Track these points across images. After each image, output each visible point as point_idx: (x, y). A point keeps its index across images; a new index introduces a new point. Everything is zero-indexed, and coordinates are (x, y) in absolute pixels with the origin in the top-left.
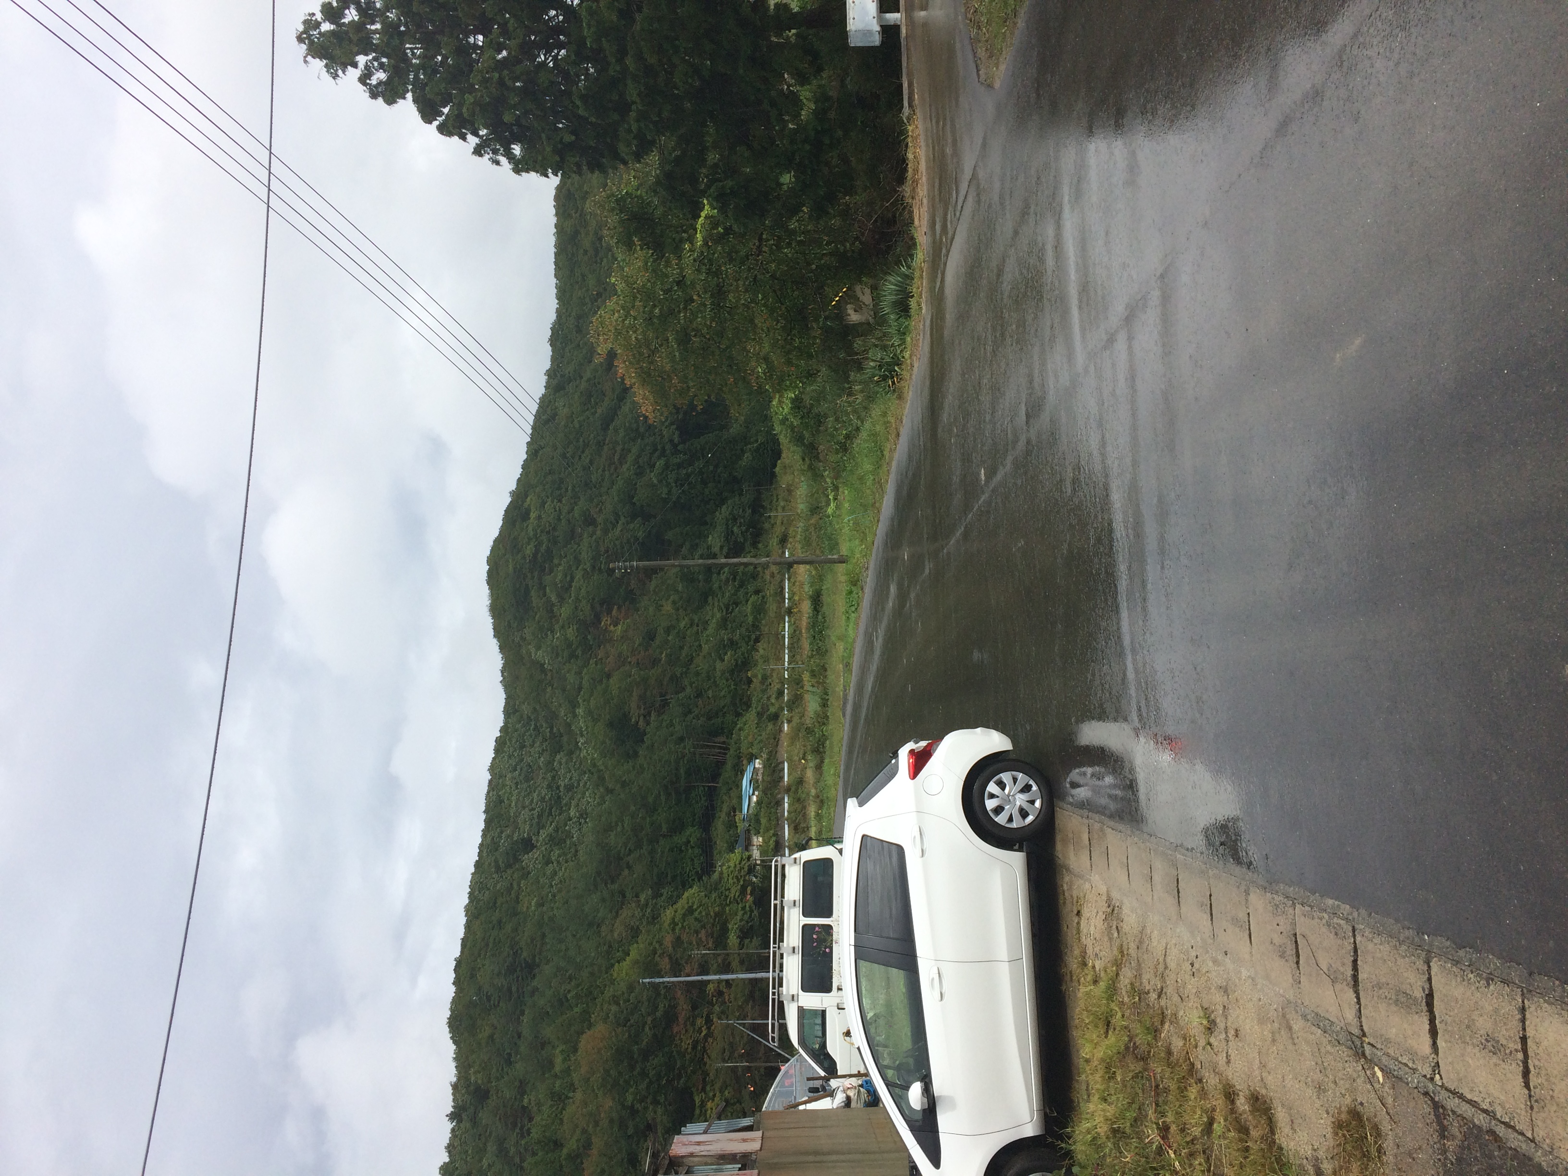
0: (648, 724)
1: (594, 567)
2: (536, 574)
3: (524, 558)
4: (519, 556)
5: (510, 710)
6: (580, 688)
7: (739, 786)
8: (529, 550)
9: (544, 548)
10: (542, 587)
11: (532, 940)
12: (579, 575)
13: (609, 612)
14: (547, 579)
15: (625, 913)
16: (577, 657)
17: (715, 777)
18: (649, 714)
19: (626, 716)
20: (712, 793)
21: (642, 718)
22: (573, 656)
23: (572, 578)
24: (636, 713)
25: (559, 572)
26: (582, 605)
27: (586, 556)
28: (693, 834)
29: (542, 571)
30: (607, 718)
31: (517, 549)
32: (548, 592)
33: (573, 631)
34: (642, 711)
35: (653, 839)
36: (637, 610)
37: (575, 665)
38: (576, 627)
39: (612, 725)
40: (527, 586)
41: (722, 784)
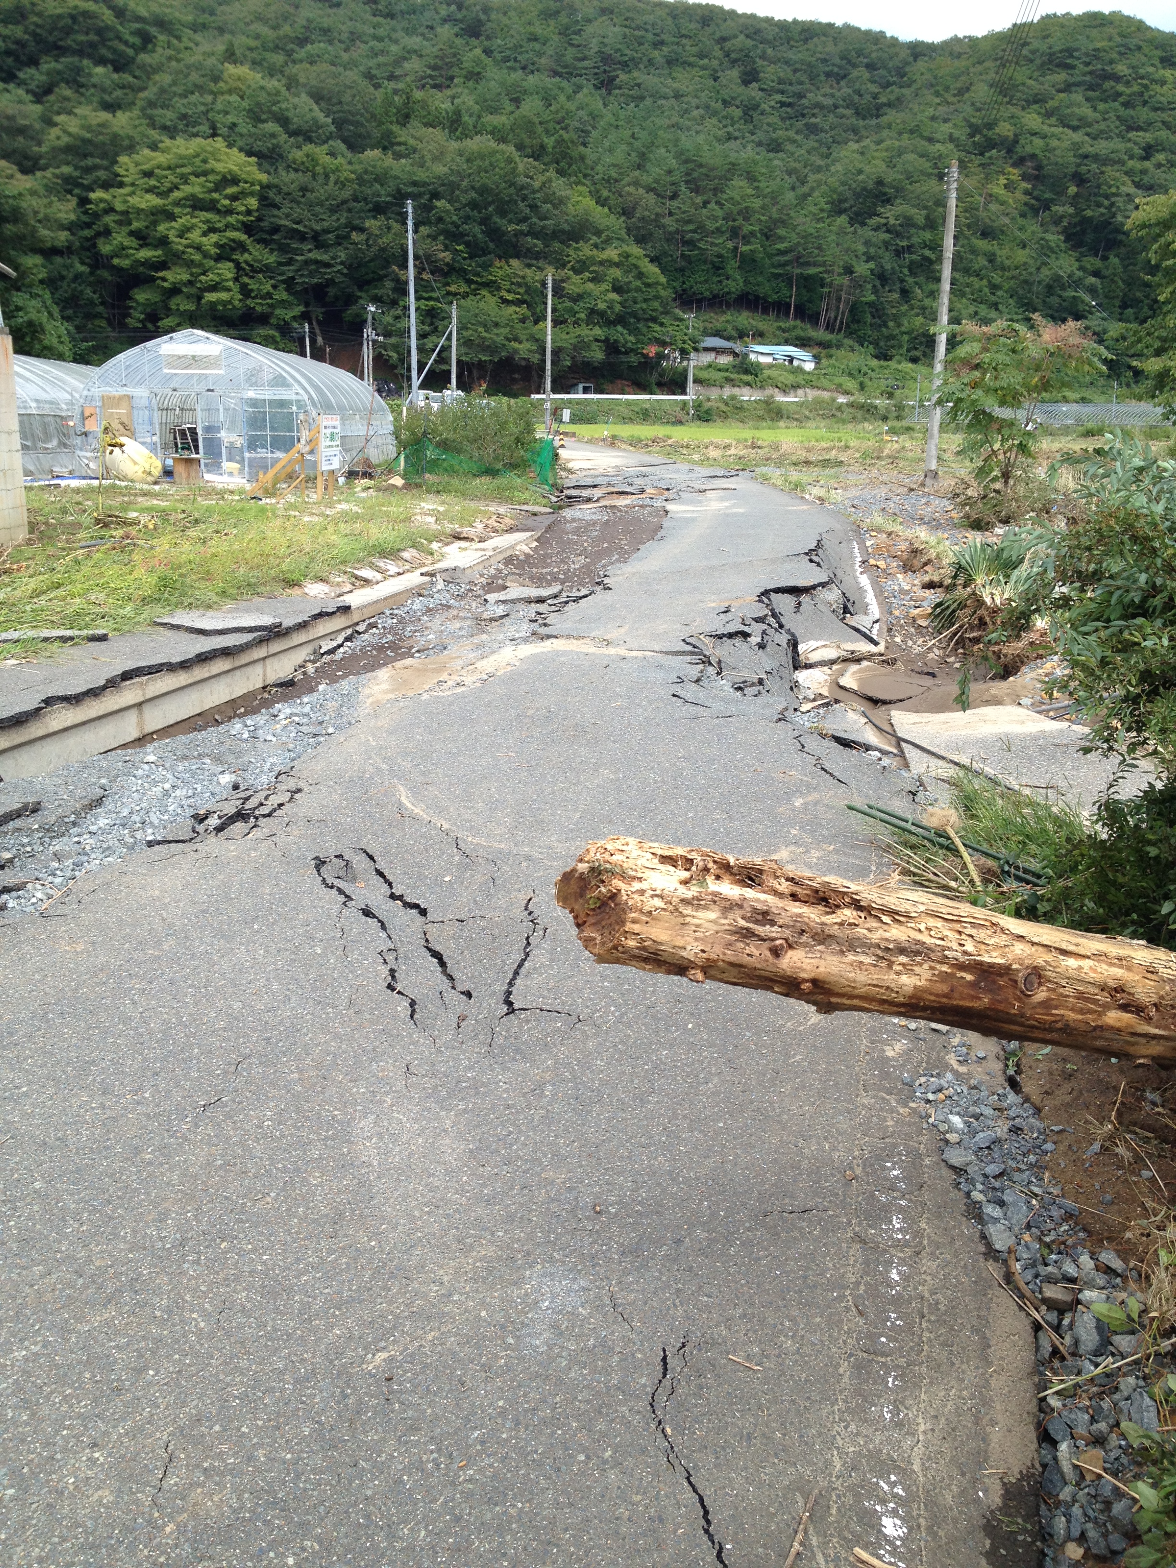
0: (875, 230)
1: (1086, 157)
2: (1088, 78)
3: (1111, 62)
4: (1115, 56)
5: (918, 50)
6: (930, 140)
7: (787, 342)
8: (1121, 69)
9: (1121, 88)
10: (1067, 88)
11: (639, 85)
12: (1077, 137)
13: (1025, 177)
14: (1078, 97)
15: (651, 198)
16: (972, 135)
17: (802, 313)
18: (888, 231)
19: (888, 201)
20: (781, 308)
21: (883, 221)
22: (975, 130)
23: (1075, 129)
24: (891, 214)
25: (1086, 111)
26: (1038, 142)
27: (1102, 147)
28: (735, 284)
29: (1091, 88)
30: (891, 176)
31: (1126, 51)
32: (1062, 95)
33: (1005, 129)
34: (892, 221)
35: (735, 233)
36: (1023, 215)
37: (961, 134)
38: (1011, 134)
39: (880, 182)
40: (1073, 67)
41: (791, 323)
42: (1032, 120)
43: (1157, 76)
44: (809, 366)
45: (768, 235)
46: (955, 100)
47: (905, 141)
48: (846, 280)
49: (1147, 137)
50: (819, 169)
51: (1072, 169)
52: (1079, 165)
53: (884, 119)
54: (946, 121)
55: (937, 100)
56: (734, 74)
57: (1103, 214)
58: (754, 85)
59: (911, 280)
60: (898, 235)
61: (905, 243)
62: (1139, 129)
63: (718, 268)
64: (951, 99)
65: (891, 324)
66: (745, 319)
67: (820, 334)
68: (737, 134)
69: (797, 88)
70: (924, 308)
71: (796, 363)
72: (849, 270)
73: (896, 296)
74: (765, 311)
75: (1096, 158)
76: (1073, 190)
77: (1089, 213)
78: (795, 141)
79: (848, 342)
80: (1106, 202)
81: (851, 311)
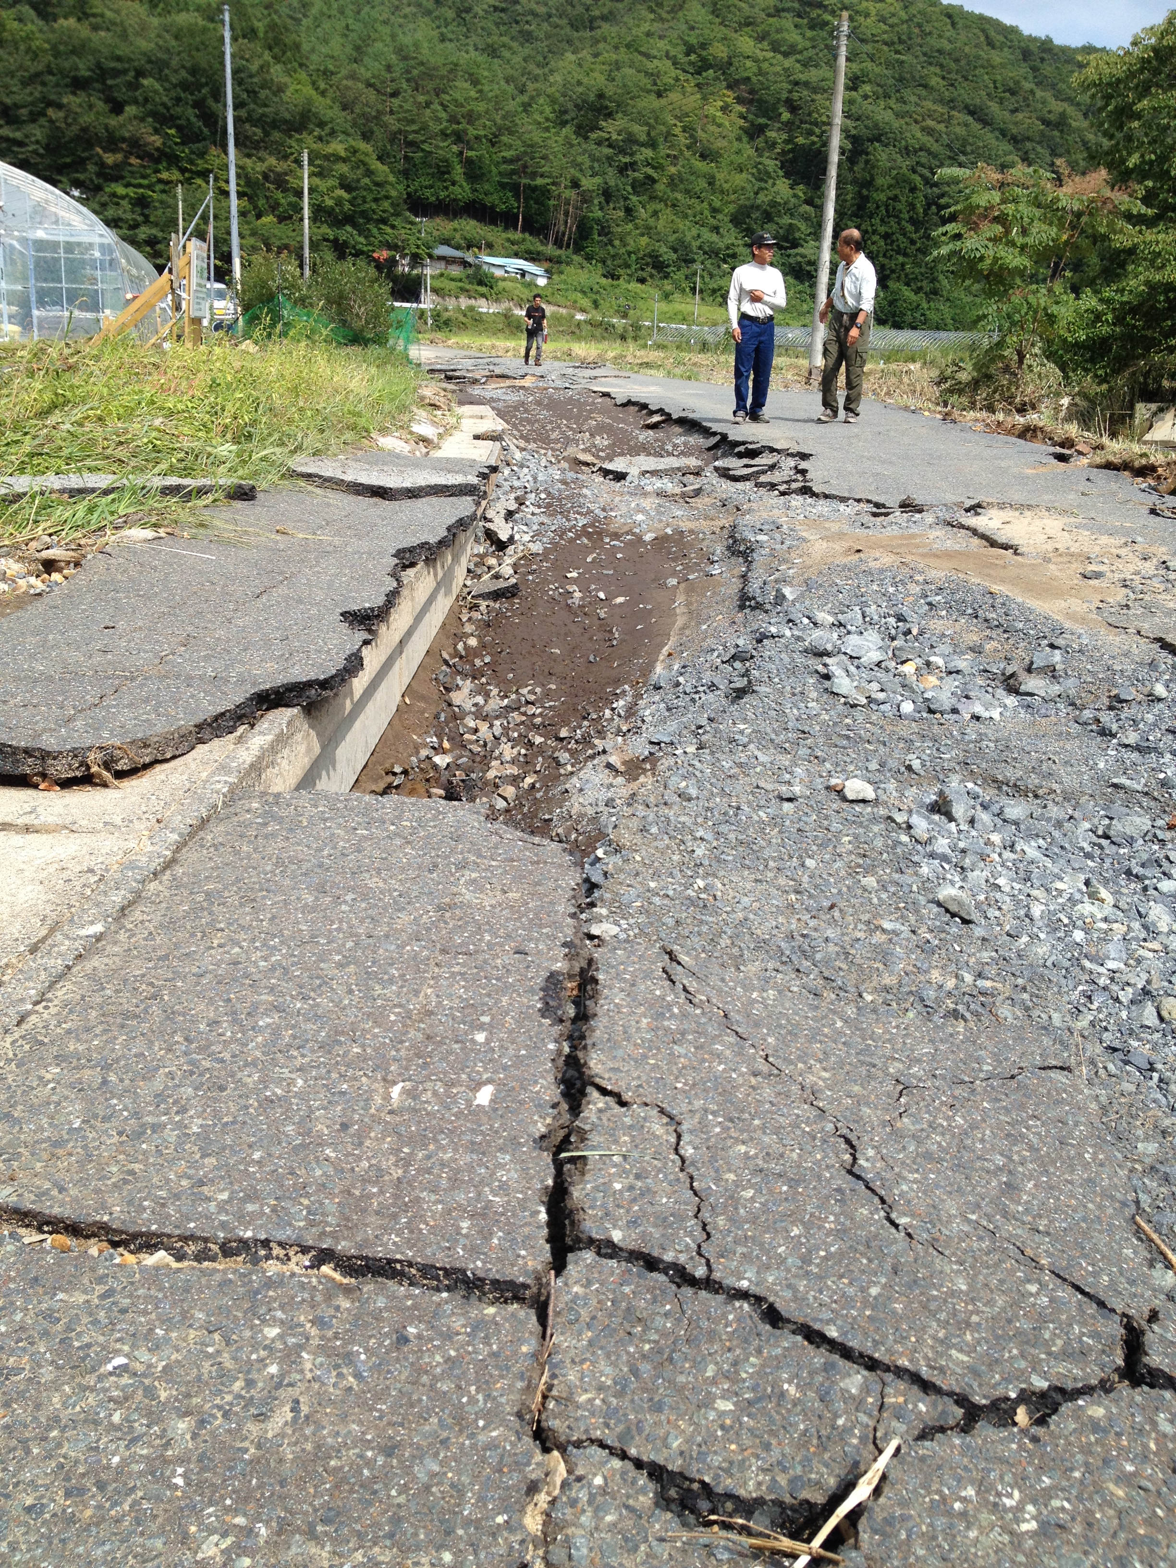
0: (599, 144)
1: (797, 83)
6: (647, 56)
7: (516, 255)
12: (788, 63)
13: (739, 100)
14: (787, 22)
15: (371, 95)
16: (688, 54)
17: (530, 227)
18: (610, 146)
19: (609, 114)
20: (508, 220)
21: (607, 136)
22: (690, 50)
23: (786, 55)
24: (612, 128)
25: (793, 37)
26: (751, 65)
28: (462, 191)
29: (799, 14)
30: (610, 90)
32: (771, 20)
33: (719, 51)
34: (614, 136)
35: (459, 137)
36: (739, 139)
37: (678, 52)
38: (724, 55)
39: (601, 96)
41: (517, 235)
42: (746, 43)
44: (542, 282)
45: (493, 141)
46: (669, 17)
47: (623, 55)
48: (571, 194)
50: (536, 79)
51: (784, 95)
52: (790, 92)
53: (599, 33)
54: (661, 37)
55: (652, 16)
57: (814, 143)
59: (634, 198)
60: (622, 152)
61: (627, 159)
63: (444, 173)
64: (664, 15)
65: (617, 243)
66: (470, 227)
67: (550, 249)
68: (450, 36)
70: (648, 228)
71: (528, 278)
72: (575, 184)
73: (622, 214)
74: (493, 222)
75: (806, 84)
76: (786, 116)
77: (800, 140)
78: (510, 48)
79: (576, 258)
80: (817, 131)
81: (578, 227)
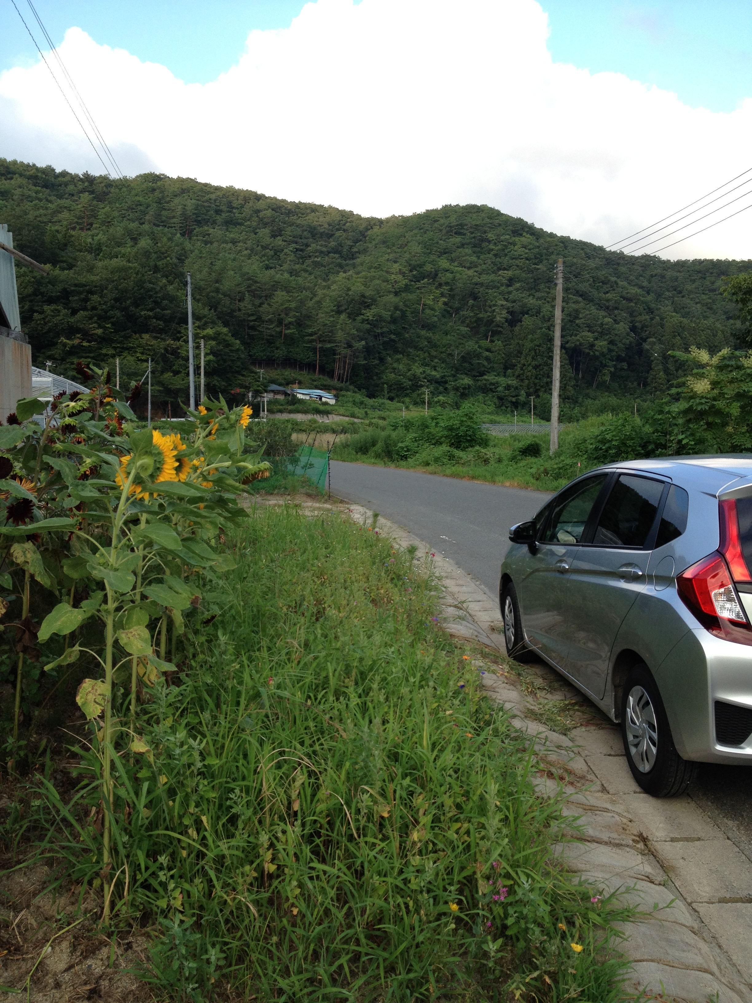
0: (362, 323)
1: (476, 284)
2: (473, 240)
3: (485, 232)
4: (487, 229)
5: (373, 223)
6: (388, 273)
7: (317, 388)
8: (490, 236)
9: (492, 246)
10: (463, 245)
11: (209, 235)
12: (471, 273)
13: (443, 295)
14: (468, 251)
15: (227, 301)
16: (411, 271)
17: (323, 371)
18: (368, 323)
19: (368, 307)
20: (310, 367)
21: (366, 318)
22: (413, 268)
23: (469, 268)
24: (369, 314)
25: (474, 259)
26: (448, 275)
27: (484, 278)
28: (280, 353)
29: (475, 246)
30: (369, 293)
31: (494, 227)
32: (460, 250)
33: (428, 267)
34: (371, 318)
35: (280, 322)
36: (444, 316)
37: (406, 270)
38: (433, 270)
39: (362, 296)
40: (464, 234)
41: (317, 376)
42: (444, 263)
43: (511, 241)
44: (332, 402)
45: (299, 324)
46: (400, 250)
47: (373, 273)
48: (349, 352)
49: (510, 273)
50: (323, 287)
51: (469, 291)
52: (473, 289)
53: (358, 261)
54: (395, 262)
55: (389, 251)
56: (267, 231)
57: (488, 316)
58: (279, 238)
59: (384, 352)
60: (375, 326)
61: (379, 331)
62: (505, 269)
63: (271, 343)
64: (397, 250)
65: (375, 378)
66: (289, 373)
67: (335, 382)
68: (272, 265)
69: (305, 241)
70: (394, 369)
71: (324, 399)
72: (350, 346)
73: (377, 362)
74: (301, 369)
75: (482, 285)
76: (471, 302)
77: (481, 316)
78: (307, 271)
79: (352, 387)
80: (490, 310)
81: (352, 369)
